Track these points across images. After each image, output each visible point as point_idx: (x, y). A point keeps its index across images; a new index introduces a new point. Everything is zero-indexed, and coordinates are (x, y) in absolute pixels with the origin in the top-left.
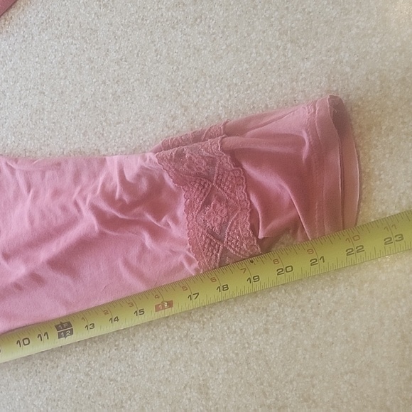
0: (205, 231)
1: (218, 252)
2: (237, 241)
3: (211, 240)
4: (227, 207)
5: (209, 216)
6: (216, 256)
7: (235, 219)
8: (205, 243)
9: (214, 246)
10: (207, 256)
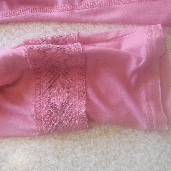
0: (49, 106)
1: (55, 122)
2: (72, 118)
3: (52, 113)
4: (68, 92)
5: (53, 96)
6: (53, 125)
7: (74, 102)
8: (47, 114)
9: (53, 118)
10: (45, 123)
